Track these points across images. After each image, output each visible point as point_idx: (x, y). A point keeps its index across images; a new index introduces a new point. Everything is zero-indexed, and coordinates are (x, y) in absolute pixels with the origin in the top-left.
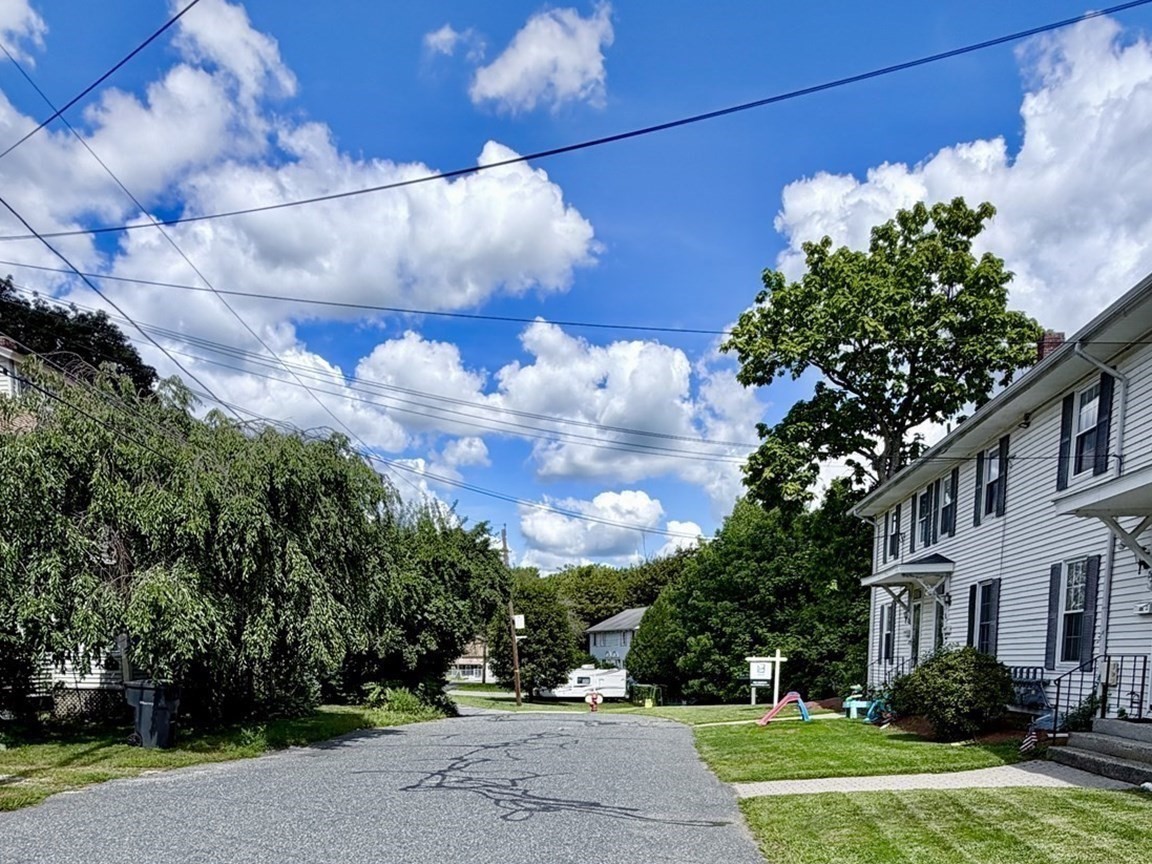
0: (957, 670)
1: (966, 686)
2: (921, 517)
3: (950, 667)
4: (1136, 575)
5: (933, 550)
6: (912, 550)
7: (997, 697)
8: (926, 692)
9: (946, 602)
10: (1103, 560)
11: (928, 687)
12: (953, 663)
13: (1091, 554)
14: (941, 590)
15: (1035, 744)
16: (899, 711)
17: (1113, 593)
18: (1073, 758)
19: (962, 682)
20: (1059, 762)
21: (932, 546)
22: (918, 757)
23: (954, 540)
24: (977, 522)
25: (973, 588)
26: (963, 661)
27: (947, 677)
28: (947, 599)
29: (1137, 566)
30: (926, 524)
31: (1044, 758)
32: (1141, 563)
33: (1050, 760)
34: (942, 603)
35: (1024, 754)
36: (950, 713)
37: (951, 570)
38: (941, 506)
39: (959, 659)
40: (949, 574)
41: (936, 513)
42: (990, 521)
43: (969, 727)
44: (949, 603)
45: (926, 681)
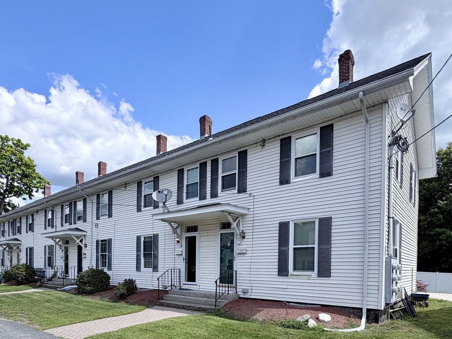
0: (21, 269)
1: (24, 272)
2: (11, 227)
3: (19, 268)
4: (59, 250)
5: (15, 237)
6: (9, 236)
7: (32, 275)
8: (13, 274)
9: (20, 251)
10: (54, 246)
11: (14, 273)
12: (20, 267)
13: (52, 244)
14: (18, 248)
15: (40, 284)
16: (6, 280)
17: (56, 253)
18: (47, 286)
19: (23, 271)
20: (45, 287)
21: (15, 236)
22: (11, 289)
23: (21, 236)
24: (27, 232)
25: (27, 248)
26: (23, 267)
27: (19, 270)
28: (20, 250)
29: (59, 248)
30: (13, 229)
31: (42, 287)
32: (60, 248)
33: (43, 287)
34: (19, 251)
35: (37, 286)
36: (20, 279)
37: (21, 243)
38: (17, 226)
39: (22, 266)
40: (20, 244)
41: (16, 227)
42: (30, 233)
43: (25, 282)
44: (21, 251)
45: (13, 271)
